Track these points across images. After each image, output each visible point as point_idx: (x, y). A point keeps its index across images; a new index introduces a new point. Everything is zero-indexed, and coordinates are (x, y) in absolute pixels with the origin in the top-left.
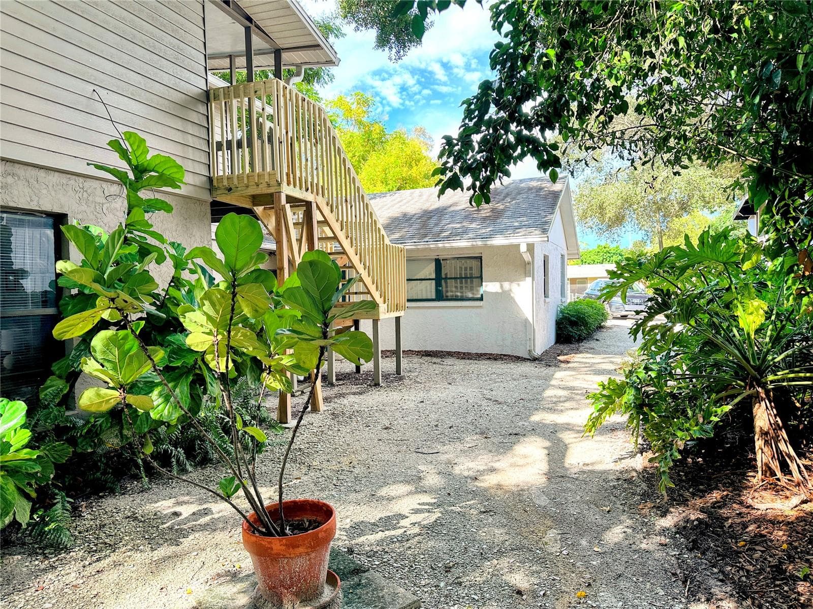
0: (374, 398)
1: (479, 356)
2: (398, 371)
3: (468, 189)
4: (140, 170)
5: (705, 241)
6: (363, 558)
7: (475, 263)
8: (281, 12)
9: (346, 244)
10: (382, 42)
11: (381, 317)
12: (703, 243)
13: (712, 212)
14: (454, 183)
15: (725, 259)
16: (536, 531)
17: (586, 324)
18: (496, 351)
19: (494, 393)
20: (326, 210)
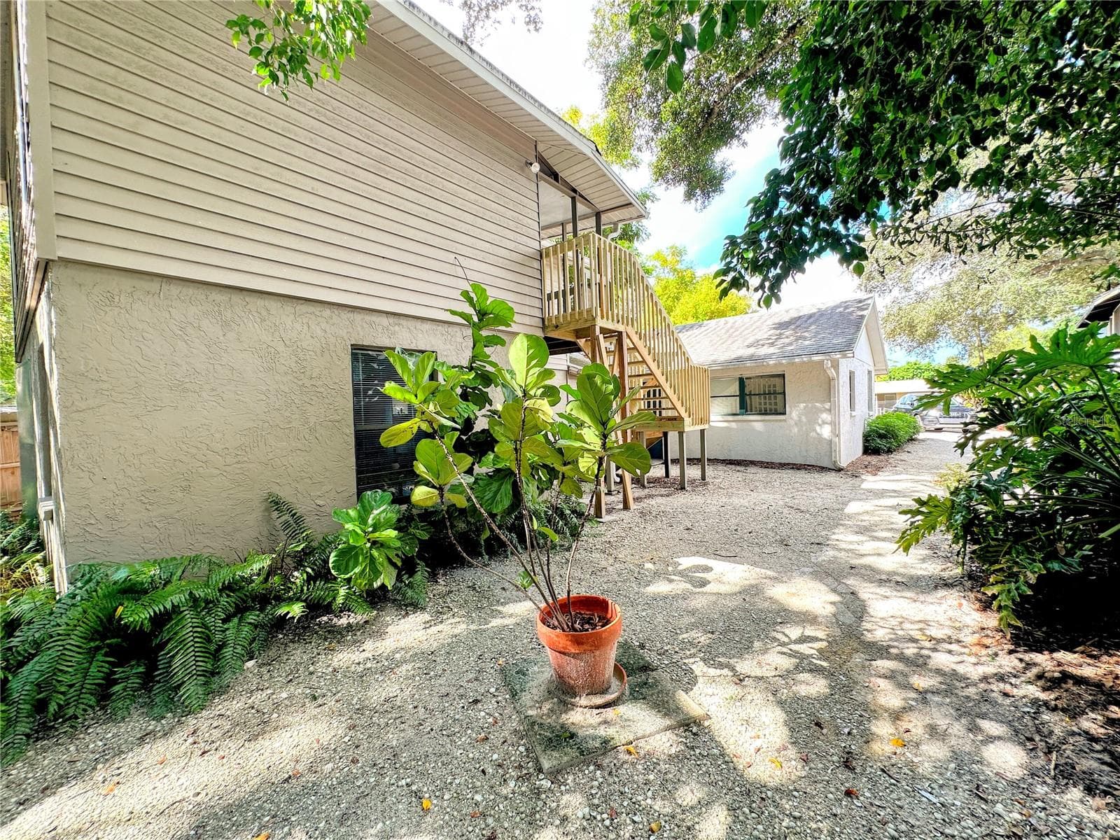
0: (680, 500)
1: (782, 466)
2: (703, 478)
3: (756, 290)
4: (482, 314)
5: (1061, 341)
6: (653, 655)
7: (778, 381)
8: (599, 180)
9: (653, 366)
10: (690, 195)
11: (687, 429)
12: (1058, 345)
13: (1046, 323)
14: (737, 283)
15: (1092, 361)
16: (840, 652)
17: (895, 436)
18: (799, 461)
19: (797, 501)
20: (635, 338)
